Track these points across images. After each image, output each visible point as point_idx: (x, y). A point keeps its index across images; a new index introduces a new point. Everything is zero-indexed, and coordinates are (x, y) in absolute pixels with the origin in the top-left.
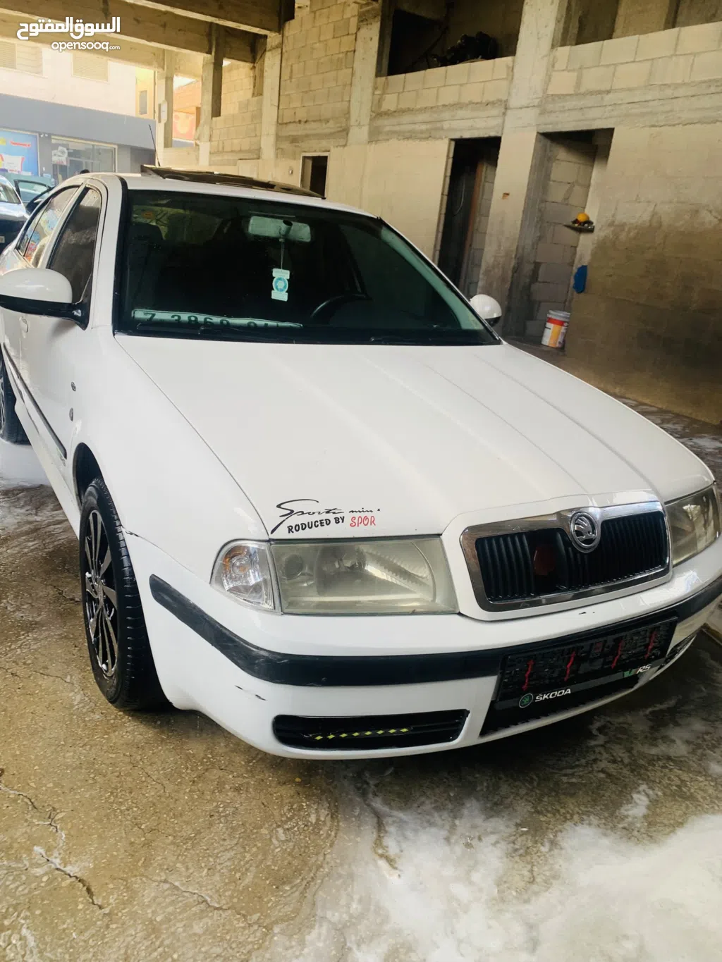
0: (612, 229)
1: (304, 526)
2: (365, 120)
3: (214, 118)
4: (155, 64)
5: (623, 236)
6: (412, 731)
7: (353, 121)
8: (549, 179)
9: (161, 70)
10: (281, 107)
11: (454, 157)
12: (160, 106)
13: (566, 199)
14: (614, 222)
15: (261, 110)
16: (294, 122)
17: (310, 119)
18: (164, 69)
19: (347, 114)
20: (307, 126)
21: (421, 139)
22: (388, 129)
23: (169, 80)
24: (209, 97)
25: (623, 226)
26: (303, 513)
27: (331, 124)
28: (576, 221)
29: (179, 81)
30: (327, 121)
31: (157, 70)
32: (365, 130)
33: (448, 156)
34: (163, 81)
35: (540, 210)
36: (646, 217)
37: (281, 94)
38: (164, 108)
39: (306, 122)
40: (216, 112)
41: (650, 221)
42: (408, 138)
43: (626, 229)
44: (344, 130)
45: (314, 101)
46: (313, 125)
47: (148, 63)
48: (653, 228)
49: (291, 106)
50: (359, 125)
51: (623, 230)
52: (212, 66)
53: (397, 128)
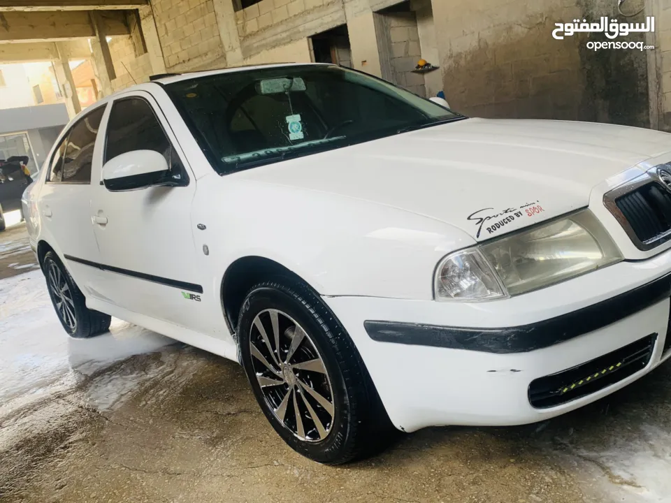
0: (453, 59)
1: (498, 226)
2: (236, 44)
3: (112, 81)
4: (51, 56)
5: (462, 62)
6: (625, 363)
7: (226, 47)
8: (391, 42)
9: (56, 59)
10: (165, 56)
11: (314, 49)
12: (63, 86)
13: (407, 53)
14: (452, 54)
15: (149, 62)
16: (179, 63)
17: (191, 57)
18: (58, 57)
19: (221, 44)
20: (191, 62)
21: (285, 44)
22: (255, 45)
23: (66, 65)
24: (103, 67)
25: (459, 54)
26: (490, 218)
27: (210, 55)
28: (419, 66)
29: (73, 64)
30: (206, 54)
31: (53, 60)
32: (239, 52)
33: (309, 49)
34: (61, 67)
35: (392, 66)
36: (475, 44)
37: (162, 46)
38: (68, 86)
39: (189, 60)
40: (112, 75)
41: (479, 45)
42: (274, 47)
43: (464, 56)
44: (222, 56)
45: (191, 42)
46: (196, 60)
47: (46, 57)
48: (483, 48)
49: (173, 53)
50: (233, 49)
51: (461, 57)
52: (99, 44)
53: (264, 42)
